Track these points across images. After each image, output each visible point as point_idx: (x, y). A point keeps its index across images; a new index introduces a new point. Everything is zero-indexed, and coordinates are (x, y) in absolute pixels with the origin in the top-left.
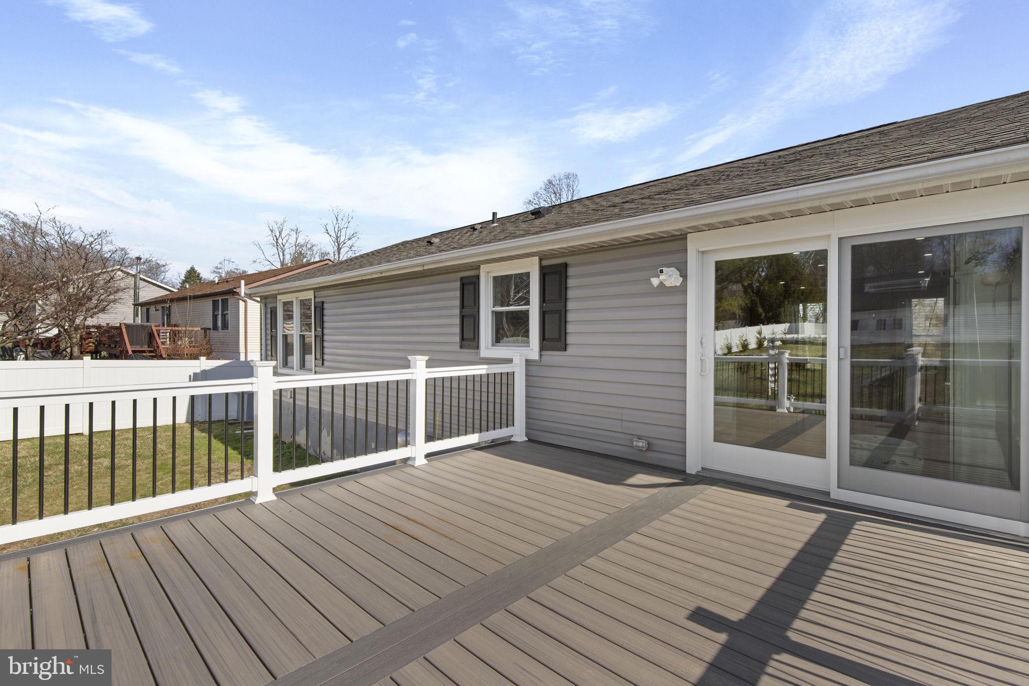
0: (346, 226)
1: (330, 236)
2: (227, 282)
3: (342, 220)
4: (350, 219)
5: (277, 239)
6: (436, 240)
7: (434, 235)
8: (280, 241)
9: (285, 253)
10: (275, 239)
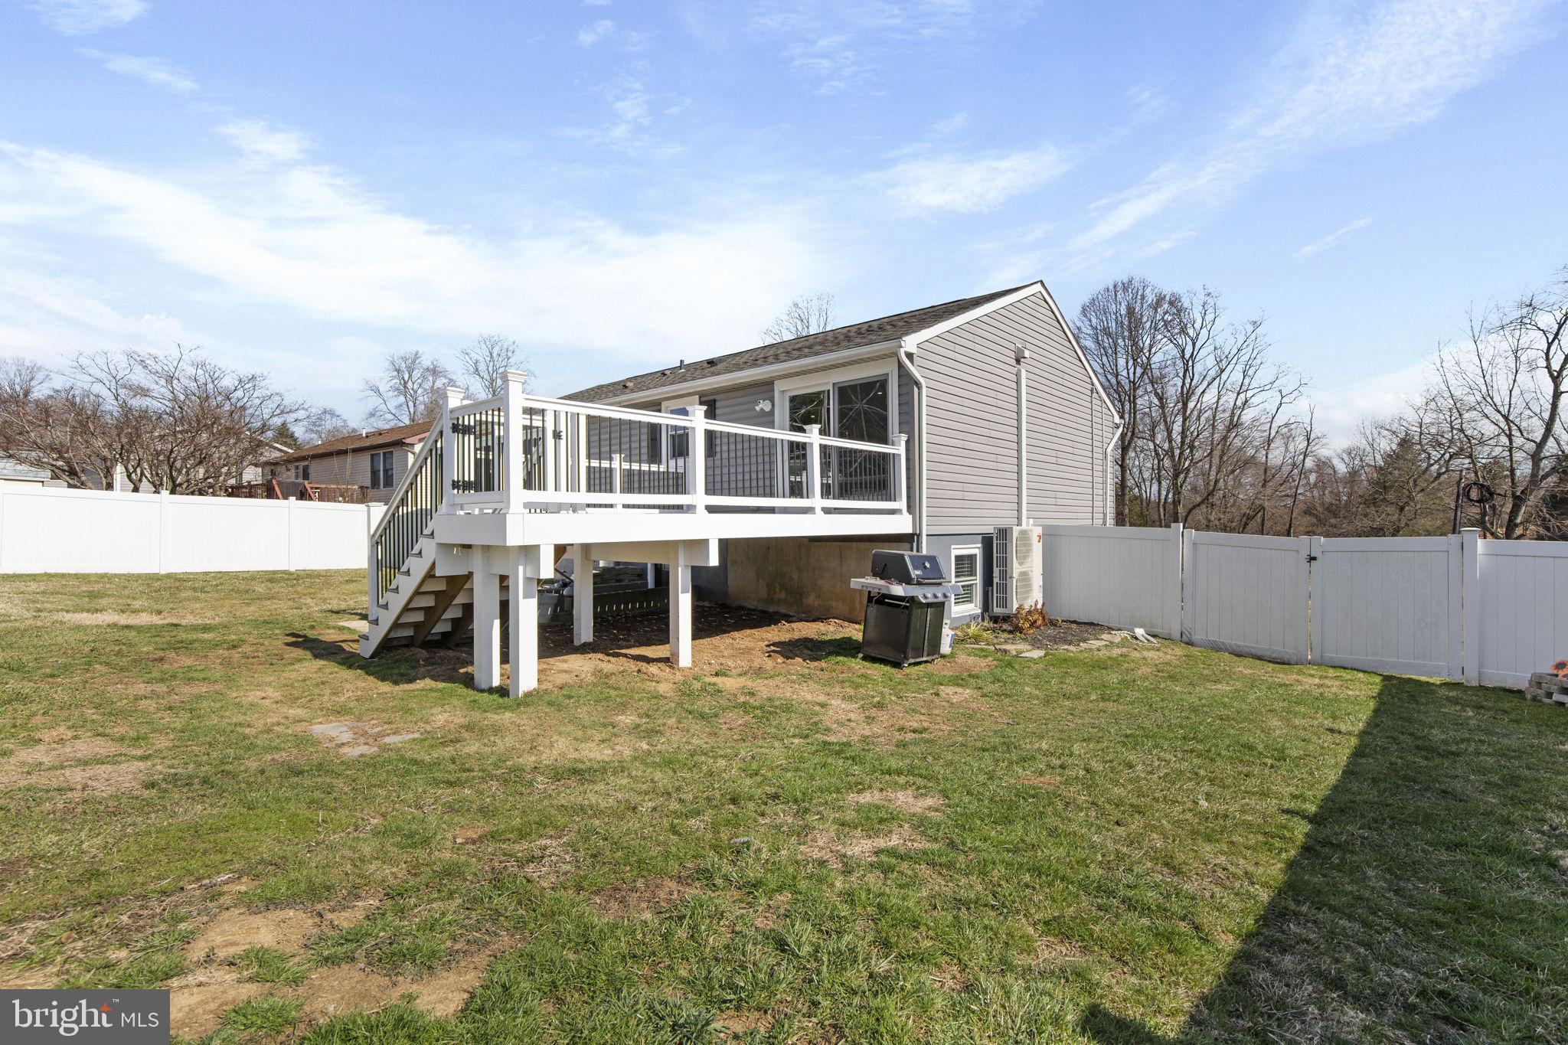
0: (504, 363)
1: (483, 378)
2: (380, 434)
3: (499, 355)
4: (510, 354)
5: (405, 383)
6: (630, 384)
7: (629, 380)
8: (410, 384)
9: (418, 402)
10: (402, 382)
